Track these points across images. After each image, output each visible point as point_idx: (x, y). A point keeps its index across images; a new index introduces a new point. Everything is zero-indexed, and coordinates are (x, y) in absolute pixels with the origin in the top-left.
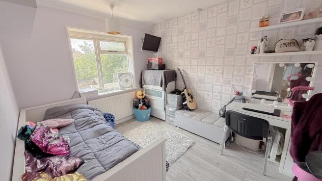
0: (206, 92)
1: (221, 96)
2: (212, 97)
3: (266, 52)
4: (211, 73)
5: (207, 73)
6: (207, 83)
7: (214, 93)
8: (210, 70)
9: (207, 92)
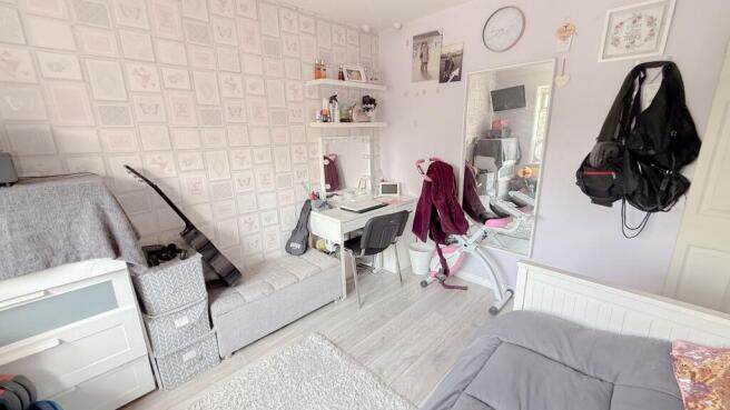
0: (242, 220)
1: (279, 215)
2: (261, 223)
3: (342, 121)
4: (246, 167)
5: (236, 166)
6: (241, 194)
7: (263, 214)
8: (243, 159)
9: (247, 218)
